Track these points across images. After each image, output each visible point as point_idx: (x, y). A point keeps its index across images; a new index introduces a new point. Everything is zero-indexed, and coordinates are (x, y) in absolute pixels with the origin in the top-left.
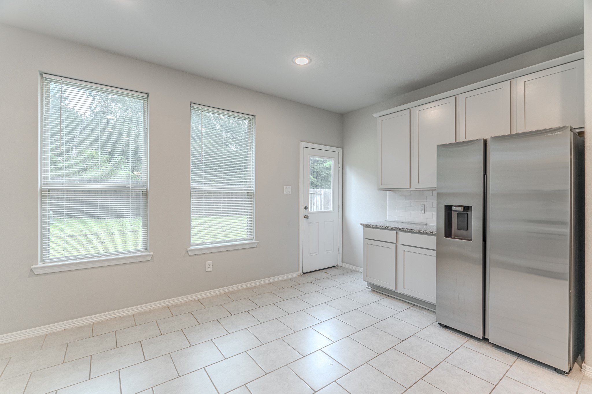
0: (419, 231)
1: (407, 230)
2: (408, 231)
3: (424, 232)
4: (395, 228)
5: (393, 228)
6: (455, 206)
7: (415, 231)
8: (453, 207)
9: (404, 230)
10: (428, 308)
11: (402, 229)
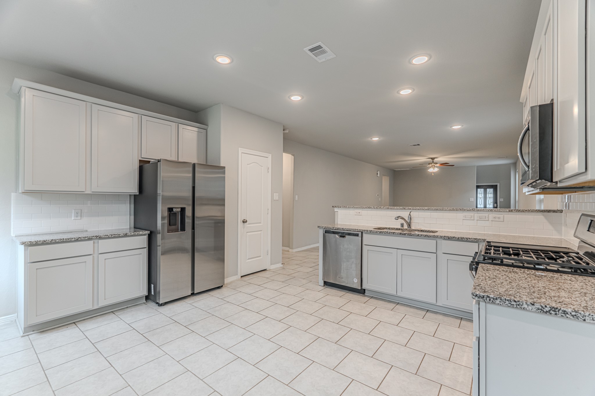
0: (126, 234)
1: (110, 236)
2: (112, 236)
3: (131, 234)
4: (93, 236)
5: (91, 238)
6: (175, 208)
7: (120, 235)
8: (174, 209)
9: (107, 237)
10: (126, 307)
11: (104, 236)
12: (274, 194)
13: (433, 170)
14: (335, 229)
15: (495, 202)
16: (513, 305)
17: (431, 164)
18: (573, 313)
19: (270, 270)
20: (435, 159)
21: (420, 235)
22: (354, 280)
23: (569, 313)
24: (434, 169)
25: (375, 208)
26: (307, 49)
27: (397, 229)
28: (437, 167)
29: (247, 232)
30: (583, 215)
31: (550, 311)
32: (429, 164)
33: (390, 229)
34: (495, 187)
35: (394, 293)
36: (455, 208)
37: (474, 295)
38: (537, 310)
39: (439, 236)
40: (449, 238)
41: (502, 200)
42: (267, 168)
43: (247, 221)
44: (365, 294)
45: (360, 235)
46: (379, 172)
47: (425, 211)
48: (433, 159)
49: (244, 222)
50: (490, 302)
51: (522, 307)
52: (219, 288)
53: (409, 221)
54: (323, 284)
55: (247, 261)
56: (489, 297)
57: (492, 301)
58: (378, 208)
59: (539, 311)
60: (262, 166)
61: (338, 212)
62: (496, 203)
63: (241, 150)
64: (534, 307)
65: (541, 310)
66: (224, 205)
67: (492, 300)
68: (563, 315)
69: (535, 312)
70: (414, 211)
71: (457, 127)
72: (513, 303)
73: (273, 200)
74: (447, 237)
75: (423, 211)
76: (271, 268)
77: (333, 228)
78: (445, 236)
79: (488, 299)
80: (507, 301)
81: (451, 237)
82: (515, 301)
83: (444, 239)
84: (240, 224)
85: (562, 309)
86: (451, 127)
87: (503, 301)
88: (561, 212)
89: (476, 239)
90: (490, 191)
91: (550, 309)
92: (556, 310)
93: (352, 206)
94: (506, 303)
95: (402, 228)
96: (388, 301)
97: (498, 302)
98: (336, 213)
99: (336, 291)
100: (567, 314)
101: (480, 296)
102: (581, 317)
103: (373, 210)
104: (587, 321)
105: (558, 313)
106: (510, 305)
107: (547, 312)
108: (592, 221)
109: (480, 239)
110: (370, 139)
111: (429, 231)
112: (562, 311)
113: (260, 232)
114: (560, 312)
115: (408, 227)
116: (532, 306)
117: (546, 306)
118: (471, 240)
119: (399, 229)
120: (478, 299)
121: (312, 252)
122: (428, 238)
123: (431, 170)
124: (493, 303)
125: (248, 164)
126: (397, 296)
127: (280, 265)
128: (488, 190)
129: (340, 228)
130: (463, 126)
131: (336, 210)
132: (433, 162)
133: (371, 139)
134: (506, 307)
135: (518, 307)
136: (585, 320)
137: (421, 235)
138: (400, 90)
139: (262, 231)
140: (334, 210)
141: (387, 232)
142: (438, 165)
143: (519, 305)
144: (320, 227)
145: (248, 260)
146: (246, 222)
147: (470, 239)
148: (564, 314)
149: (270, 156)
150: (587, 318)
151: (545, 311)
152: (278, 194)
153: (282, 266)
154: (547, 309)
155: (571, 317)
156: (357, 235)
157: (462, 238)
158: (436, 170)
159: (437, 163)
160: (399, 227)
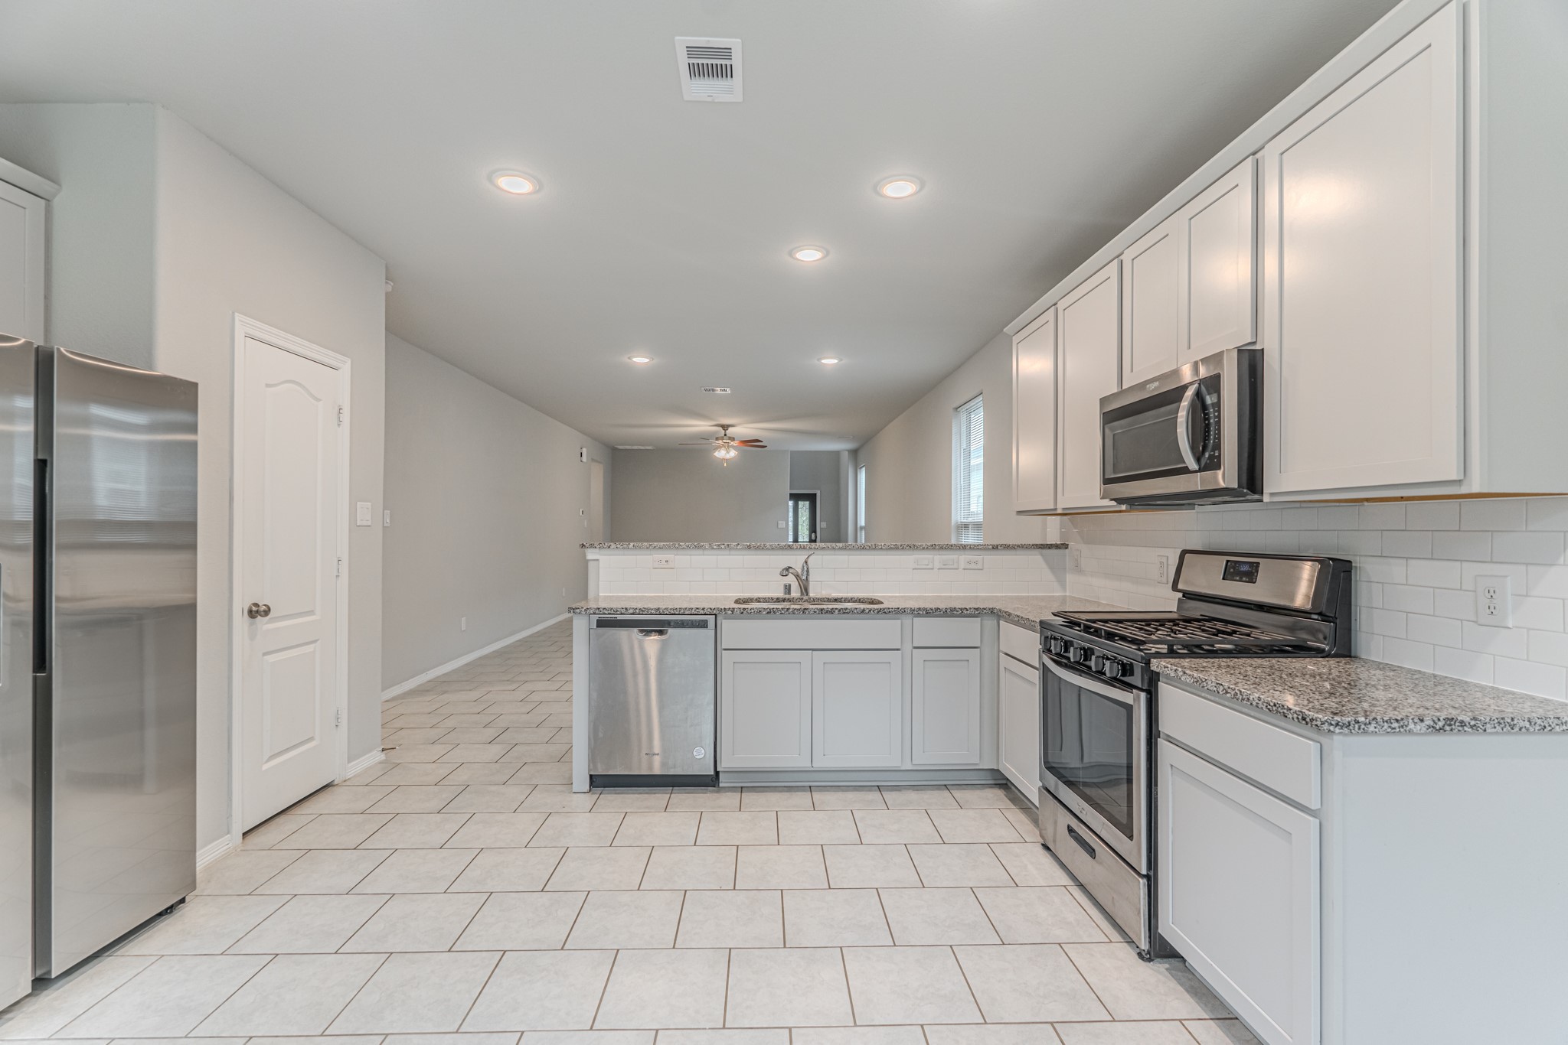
12: (358, 503)
13: (726, 454)
14: (631, 611)
15: (813, 529)
16: (1394, 728)
17: (722, 439)
18: (1473, 723)
19: (348, 783)
20: (730, 429)
21: (867, 611)
22: (695, 753)
23: (1467, 724)
24: (728, 452)
25: (715, 547)
26: (682, 41)
27: (778, 600)
28: (733, 447)
29: (265, 654)
30: (1184, 553)
31: (1443, 726)
32: (717, 439)
33: (760, 602)
34: (811, 498)
35: (805, 764)
36: (899, 544)
37: (1332, 725)
38: (1427, 729)
39: (908, 608)
40: (928, 613)
41: (824, 525)
42: (337, 409)
43: (269, 609)
44: (721, 785)
45: (711, 624)
46: (584, 451)
47: (837, 552)
48: (725, 427)
49: (255, 612)
50: (1360, 732)
51: (1408, 729)
52: (169, 910)
53: (804, 578)
54: (587, 787)
55: (265, 767)
56: (1358, 722)
57: (1364, 729)
58: (723, 547)
59: (1430, 730)
60: (319, 400)
61: (598, 560)
62: (815, 532)
63: (243, 325)
64: (1423, 724)
65: (1435, 729)
66: (193, 547)
67: (1363, 726)
68: (1460, 728)
69: (1425, 734)
70: (817, 552)
71: (830, 362)
72: (1395, 725)
73: (354, 527)
74: (924, 609)
75: (832, 552)
76: (350, 775)
77: (623, 611)
78: (919, 609)
79: (1357, 726)
80: (1386, 724)
81: (932, 609)
82: (1397, 721)
83: (919, 615)
84: (240, 620)
85: (1459, 718)
86: (819, 360)
87: (1379, 725)
88: (1066, 548)
89: (977, 609)
90: (804, 506)
91: (1444, 722)
92: (1452, 723)
93: (645, 544)
94: (1384, 729)
95: (787, 596)
96: (785, 789)
97: (1371, 728)
98: (591, 565)
99: (637, 795)
100: (1465, 725)
101: (1344, 724)
102: (1481, 727)
103: (706, 552)
104: (1488, 731)
105: (1453, 727)
106: (1389, 730)
107: (1441, 729)
108: (1228, 561)
109: (985, 609)
110: (625, 359)
111: (851, 599)
112: (1459, 722)
113: (309, 648)
114: (1457, 724)
115: (802, 594)
116: (1421, 724)
117: (1439, 720)
118: (968, 612)
119: (784, 600)
120: (1341, 731)
121: (445, 692)
122: (884, 615)
123: (721, 454)
124: (1365, 732)
125: (268, 386)
126: (812, 769)
127: (377, 756)
128: (801, 503)
129: (648, 609)
130: (841, 360)
131: (591, 555)
132: (725, 435)
133: (629, 358)
134: (1383, 735)
135: (1402, 730)
136: (1485, 730)
137: (870, 611)
138: (796, 248)
139: (315, 641)
140: (585, 556)
141: (788, 609)
142: (735, 443)
143: (1402, 727)
144: (578, 611)
145: (267, 761)
146: (267, 612)
147: (967, 610)
148: (1461, 726)
149: (346, 367)
150: (1488, 725)
151: (1438, 728)
152: (369, 504)
153: (382, 756)
154: (1441, 724)
155: (1470, 730)
156: (703, 625)
157: (953, 610)
158: (733, 453)
159: (733, 439)
160: (781, 594)
